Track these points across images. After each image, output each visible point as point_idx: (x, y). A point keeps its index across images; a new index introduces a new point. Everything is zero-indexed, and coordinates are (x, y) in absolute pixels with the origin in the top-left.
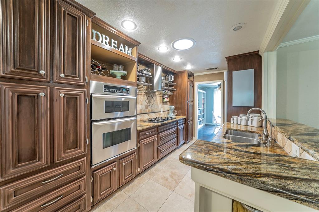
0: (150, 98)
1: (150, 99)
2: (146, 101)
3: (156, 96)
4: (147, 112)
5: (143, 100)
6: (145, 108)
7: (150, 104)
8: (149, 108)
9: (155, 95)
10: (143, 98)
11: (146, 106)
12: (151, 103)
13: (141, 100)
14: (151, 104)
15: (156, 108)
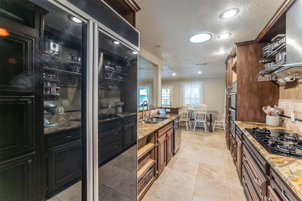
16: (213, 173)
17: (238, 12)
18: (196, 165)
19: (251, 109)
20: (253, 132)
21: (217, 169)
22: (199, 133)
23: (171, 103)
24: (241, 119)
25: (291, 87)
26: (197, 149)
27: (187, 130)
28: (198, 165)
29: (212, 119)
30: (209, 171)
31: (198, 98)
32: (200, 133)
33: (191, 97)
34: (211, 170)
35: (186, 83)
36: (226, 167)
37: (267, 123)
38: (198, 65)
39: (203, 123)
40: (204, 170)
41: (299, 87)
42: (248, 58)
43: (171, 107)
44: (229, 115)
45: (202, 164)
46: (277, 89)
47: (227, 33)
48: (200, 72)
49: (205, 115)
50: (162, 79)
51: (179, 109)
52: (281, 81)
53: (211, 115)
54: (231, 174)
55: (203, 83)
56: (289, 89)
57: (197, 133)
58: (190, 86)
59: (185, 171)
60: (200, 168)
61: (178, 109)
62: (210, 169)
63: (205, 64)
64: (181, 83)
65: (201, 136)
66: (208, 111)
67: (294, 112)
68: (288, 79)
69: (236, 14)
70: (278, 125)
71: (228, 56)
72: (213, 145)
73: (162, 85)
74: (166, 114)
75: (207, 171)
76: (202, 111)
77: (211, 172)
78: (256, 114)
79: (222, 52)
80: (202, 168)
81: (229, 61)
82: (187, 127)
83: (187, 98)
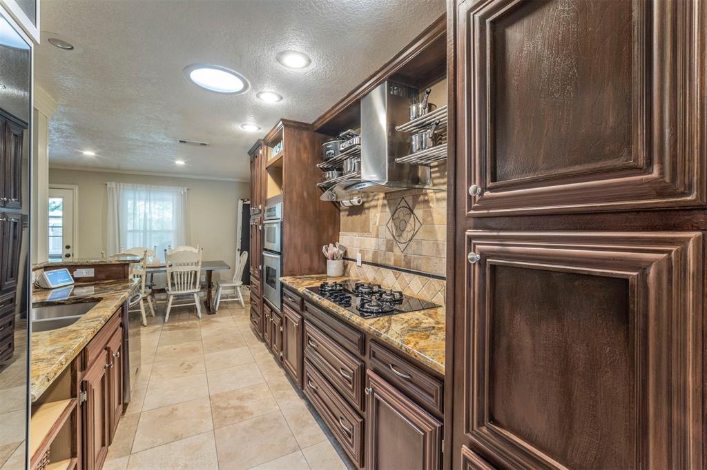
0: (401, 214)
1: (402, 218)
2: (389, 225)
3: (427, 202)
4: (391, 263)
5: (380, 222)
6: (383, 248)
7: (400, 236)
8: (397, 251)
9: (421, 198)
10: (381, 217)
11: (388, 241)
12: (405, 234)
13: (375, 224)
14: (407, 235)
15: (428, 258)
16: (246, 405)
17: (307, 66)
18: (201, 407)
19: (306, 252)
20: (321, 291)
21: (251, 391)
22: (181, 323)
23: (68, 247)
24: (290, 272)
25: (356, 214)
26: (190, 367)
27: (143, 325)
28: (208, 404)
29: (212, 281)
30: (237, 403)
31: (168, 231)
32: (185, 323)
33: (148, 229)
34: (240, 399)
35: (130, 185)
36: (267, 379)
37: (328, 274)
38: (184, 142)
39: (192, 294)
40: (225, 408)
41: (365, 213)
42: (300, 156)
43: (69, 260)
44: (260, 267)
45: (217, 396)
46: (337, 215)
47: (276, 93)
48: (180, 163)
49: (196, 272)
50: (50, 164)
51: (132, 264)
52: (346, 203)
53: (209, 273)
54: (279, 387)
55: (186, 191)
56: (354, 217)
57: (176, 324)
58: (143, 195)
59: (177, 438)
60: (216, 409)
61: (128, 264)
62: (237, 399)
63: (205, 144)
64: (114, 184)
65: (189, 330)
66: (204, 264)
67: (361, 251)
68: (355, 201)
69: (304, 67)
70: (341, 274)
71: (259, 140)
72: (224, 343)
73: (54, 186)
74: (75, 287)
75: (234, 407)
76: (188, 265)
77: (242, 404)
78: (312, 261)
79: (251, 129)
80: (219, 407)
81: (261, 152)
82: (144, 315)
83: (133, 231)
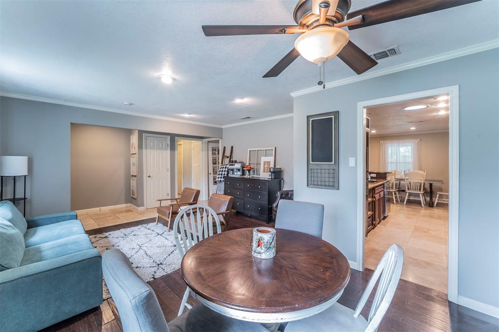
27: (394, 203)
31: (409, 163)
32: (414, 207)
33: (398, 161)
35: (390, 141)
39: (419, 194)
48: (413, 128)
49: (421, 184)
51: (388, 174)
53: (431, 185)
55: (419, 141)
57: (410, 206)
61: (386, 174)
82: (394, 200)
83: (392, 163)
